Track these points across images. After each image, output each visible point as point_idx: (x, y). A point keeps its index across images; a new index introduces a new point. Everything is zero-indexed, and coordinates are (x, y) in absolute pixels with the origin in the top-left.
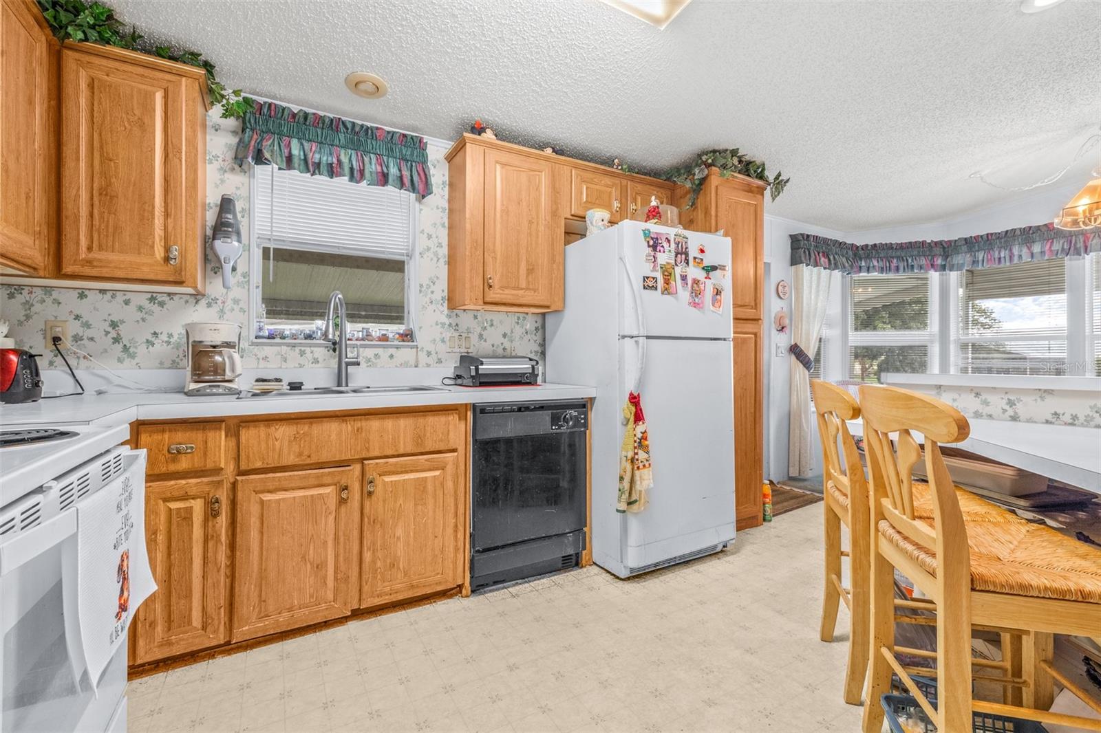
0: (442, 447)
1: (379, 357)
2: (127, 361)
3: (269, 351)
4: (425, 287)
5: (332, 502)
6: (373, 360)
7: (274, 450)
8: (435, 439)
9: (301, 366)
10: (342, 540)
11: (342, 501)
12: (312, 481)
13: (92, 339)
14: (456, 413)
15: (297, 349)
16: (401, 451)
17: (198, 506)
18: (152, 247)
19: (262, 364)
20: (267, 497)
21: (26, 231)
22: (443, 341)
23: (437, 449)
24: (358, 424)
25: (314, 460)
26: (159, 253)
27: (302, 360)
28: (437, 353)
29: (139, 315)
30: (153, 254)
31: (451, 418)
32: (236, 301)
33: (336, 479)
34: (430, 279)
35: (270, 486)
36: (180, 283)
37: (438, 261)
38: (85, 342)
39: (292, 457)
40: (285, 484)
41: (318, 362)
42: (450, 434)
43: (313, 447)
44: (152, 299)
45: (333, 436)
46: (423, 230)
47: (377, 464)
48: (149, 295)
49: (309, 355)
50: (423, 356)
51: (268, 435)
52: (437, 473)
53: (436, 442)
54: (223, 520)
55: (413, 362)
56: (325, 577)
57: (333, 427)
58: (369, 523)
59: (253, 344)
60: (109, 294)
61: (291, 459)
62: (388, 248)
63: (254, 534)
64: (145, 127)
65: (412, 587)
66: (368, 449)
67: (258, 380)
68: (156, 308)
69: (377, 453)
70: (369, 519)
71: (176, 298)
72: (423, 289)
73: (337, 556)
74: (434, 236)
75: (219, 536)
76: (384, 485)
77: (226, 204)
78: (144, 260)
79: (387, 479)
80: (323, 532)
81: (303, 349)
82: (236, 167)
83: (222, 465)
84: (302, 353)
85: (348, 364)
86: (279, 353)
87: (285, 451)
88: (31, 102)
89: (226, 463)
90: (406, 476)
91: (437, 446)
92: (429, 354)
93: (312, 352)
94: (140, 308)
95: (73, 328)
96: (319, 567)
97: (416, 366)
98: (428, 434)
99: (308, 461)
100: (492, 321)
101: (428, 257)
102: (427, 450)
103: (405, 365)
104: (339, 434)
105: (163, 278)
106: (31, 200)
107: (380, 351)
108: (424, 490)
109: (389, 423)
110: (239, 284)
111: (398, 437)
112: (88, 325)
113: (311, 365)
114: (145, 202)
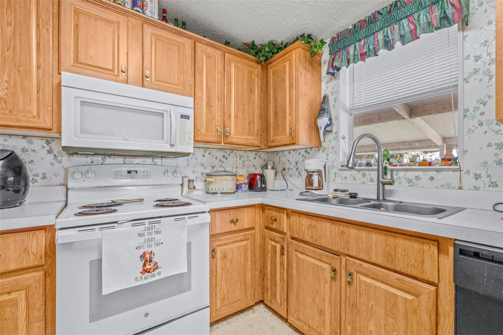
0: (415, 273)
1: (420, 179)
2: (300, 177)
3: (347, 173)
5: (328, 274)
6: (415, 181)
7: (302, 230)
8: (406, 262)
9: (364, 183)
10: (333, 303)
11: (333, 279)
12: (317, 257)
13: (291, 169)
14: (434, 245)
15: (361, 172)
16: (373, 260)
17: (278, 246)
19: (344, 181)
20: (299, 255)
21: (249, 135)
22: (499, 163)
23: (409, 272)
24: (342, 228)
25: (318, 243)
27: (364, 180)
28: (489, 176)
29: (303, 158)
31: (426, 247)
32: (333, 148)
33: (330, 261)
34: (478, 101)
35: (301, 250)
39: (309, 238)
40: (306, 252)
41: (373, 181)
42: (425, 265)
43: (318, 235)
44: (306, 151)
45: (328, 232)
46: (468, 55)
47: (354, 262)
48: (305, 150)
49: (368, 176)
50: (468, 181)
51: (299, 221)
52: (410, 297)
53: (408, 267)
54: (285, 257)
55: (456, 184)
56: (324, 321)
57: (327, 226)
58: (349, 304)
59: (340, 170)
60: (295, 151)
61: (308, 239)
62: (438, 86)
63: (294, 272)
66: (348, 249)
67: (335, 191)
68: (307, 155)
69: (354, 254)
70: (349, 300)
71: (313, 149)
73: (331, 313)
75: (284, 265)
76: (360, 282)
77: (325, 99)
79: (363, 278)
80: (323, 291)
81: (364, 172)
82: (332, 77)
83: (285, 231)
84: (364, 175)
85: (384, 184)
86: (351, 175)
87: (306, 232)
89: (287, 231)
90: (379, 284)
92: (477, 177)
93: (369, 175)
94: (303, 156)
95: (287, 165)
96: (321, 312)
97: (460, 188)
98: (399, 256)
99: (315, 243)
102: (398, 269)
103: (449, 186)
104: (331, 232)
107: (420, 174)
108: (395, 305)
109: (363, 234)
110: (334, 138)
111: (371, 247)
112: (290, 164)
113: (369, 183)
114: (284, 112)
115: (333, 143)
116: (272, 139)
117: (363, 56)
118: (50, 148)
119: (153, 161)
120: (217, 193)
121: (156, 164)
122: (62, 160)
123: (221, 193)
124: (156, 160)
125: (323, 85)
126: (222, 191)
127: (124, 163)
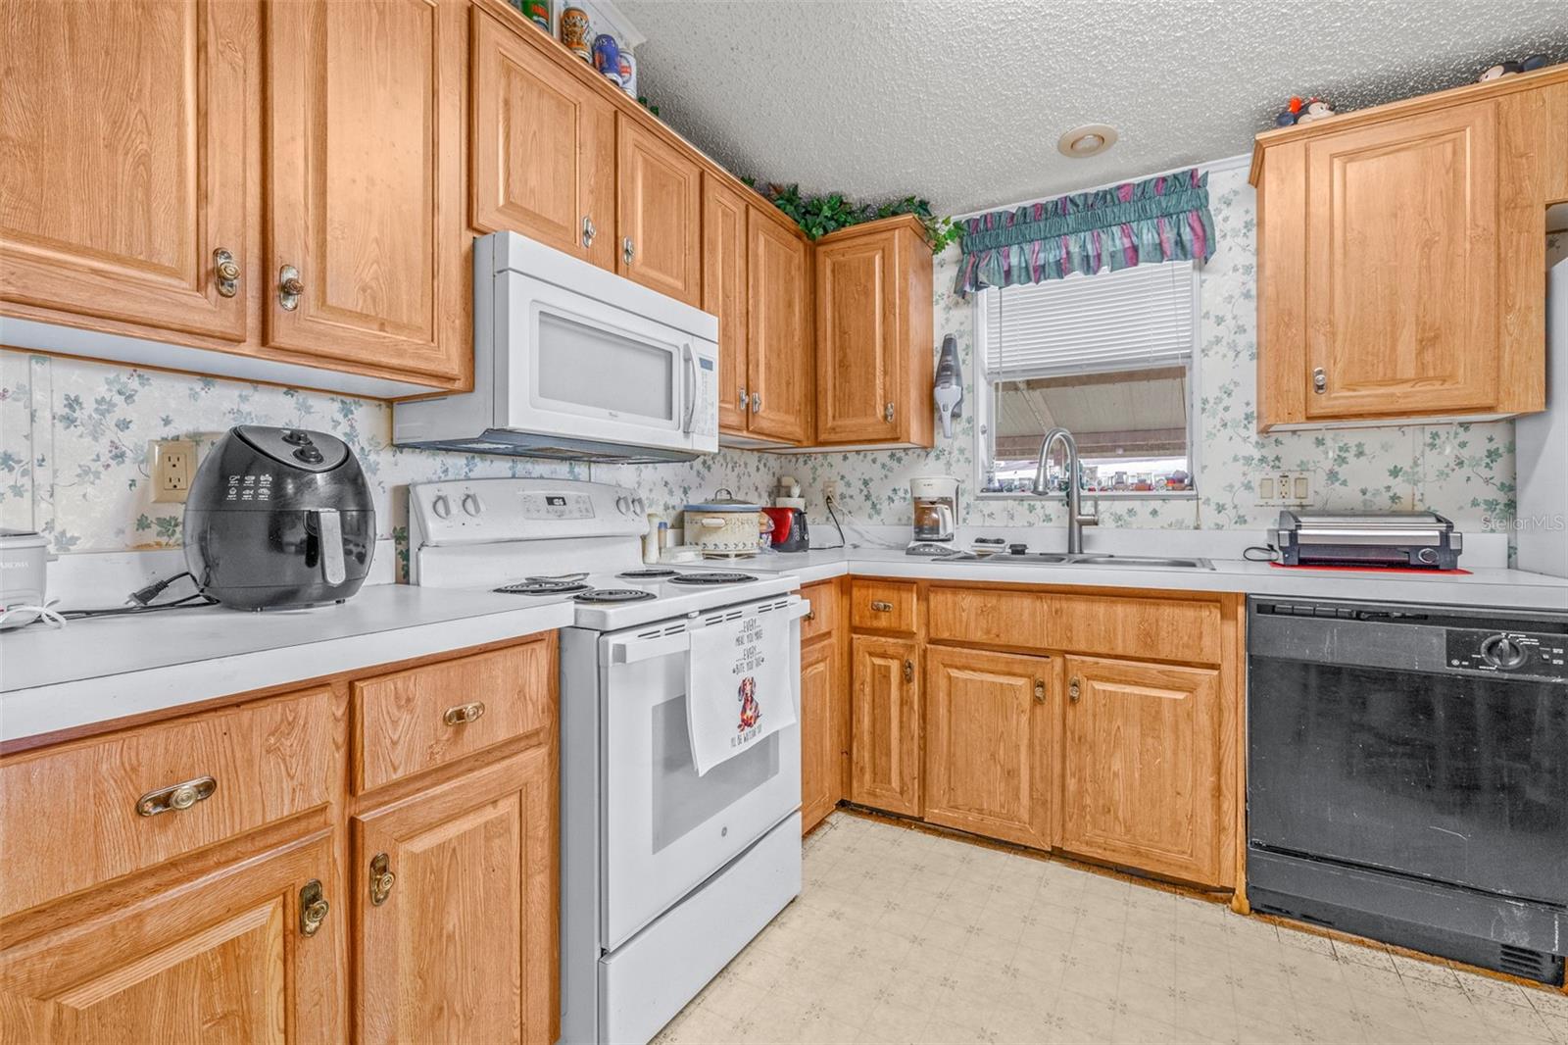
0: (1189, 656)
1: (1135, 514)
2: (875, 517)
3: (994, 506)
4: (1212, 401)
5: (1026, 700)
6: (1126, 517)
7: (961, 621)
8: (1176, 642)
9: (1031, 525)
10: (1038, 748)
11: (1037, 701)
12: (1001, 667)
13: (851, 497)
14: (1216, 607)
15: (1026, 503)
16: (1119, 651)
17: (895, 666)
18: (875, 408)
19: (988, 522)
20: (954, 673)
21: (787, 412)
22: (1248, 487)
23: (1179, 658)
24: (1056, 605)
25: (1003, 640)
26: (880, 412)
27: (1032, 518)
28: (1235, 507)
29: (884, 472)
30: (875, 414)
31: (1205, 613)
32: (962, 451)
33: (1030, 670)
34: (1220, 388)
35: (957, 661)
36: (896, 439)
37: (1236, 356)
38: (848, 500)
39: (979, 634)
40: (974, 663)
41: (1051, 520)
42: (1204, 639)
43: (1003, 624)
44: (892, 456)
45: (1026, 616)
46: (1207, 313)
47: (1083, 662)
48: (889, 453)
49: (1039, 511)
50: (1209, 515)
51: (955, 604)
52: (1180, 696)
53: (1177, 649)
54: (915, 687)
55: (1190, 521)
56: (1017, 789)
57: (1026, 603)
58: (1073, 740)
59: (978, 498)
60: (862, 454)
61: (978, 636)
62: (1155, 352)
63: (943, 711)
64: (868, 293)
65: (1138, 853)
66: (1070, 640)
67: (977, 541)
68: (895, 464)
69: (1083, 647)
70: (1073, 733)
71: (910, 452)
72: (1207, 406)
73: (1032, 768)
74: (1229, 317)
75: (912, 703)
76: (1094, 694)
77: (949, 344)
78: (870, 420)
79: (1099, 686)
80: (1014, 731)
81: (1032, 503)
82: (960, 300)
83: (915, 629)
84: (1032, 509)
85: (1082, 523)
86: (1005, 509)
87: (973, 625)
88: (790, 305)
89: (918, 629)
90: (1128, 689)
91: (1180, 654)
92: (1220, 508)
93: (1043, 507)
94: (884, 466)
95: (840, 488)
96: (1011, 774)
97: (1197, 528)
98: (1164, 634)
99: (997, 641)
100: (1359, 445)
101: (1217, 353)
102: (1162, 656)
103: (1178, 525)
104: (1033, 614)
105: (882, 436)
106: (791, 386)
107: (1136, 505)
108: (1157, 716)
109: (1100, 609)
110: (965, 432)
111: (1115, 629)
112: (848, 485)
113: (1041, 524)
114: (870, 366)
115: (962, 441)
116: (830, 424)
117: (1038, 273)
118: (352, 426)
119: (571, 472)
120: (727, 556)
121: (576, 480)
122: (378, 464)
123: (737, 556)
124: (577, 470)
125: (938, 311)
126: (741, 550)
127: (513, 477)
